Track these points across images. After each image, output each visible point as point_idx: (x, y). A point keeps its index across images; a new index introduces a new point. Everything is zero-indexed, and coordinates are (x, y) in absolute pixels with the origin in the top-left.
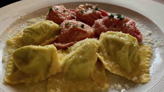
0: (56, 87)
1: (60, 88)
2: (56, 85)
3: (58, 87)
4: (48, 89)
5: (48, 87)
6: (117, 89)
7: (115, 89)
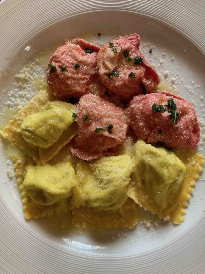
0: (81, 222)
1: (86, 223)
2: (81, 220)
3: (83, 222)
4: (73, 224)
5: (72, 221)
6: (146, 226)
7: (143, 226)
